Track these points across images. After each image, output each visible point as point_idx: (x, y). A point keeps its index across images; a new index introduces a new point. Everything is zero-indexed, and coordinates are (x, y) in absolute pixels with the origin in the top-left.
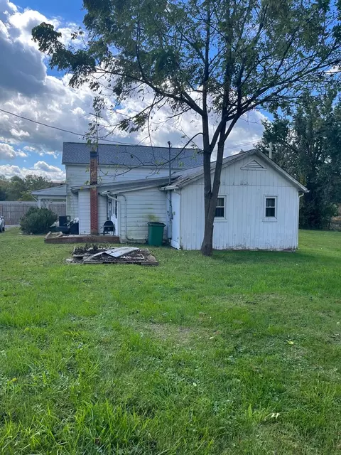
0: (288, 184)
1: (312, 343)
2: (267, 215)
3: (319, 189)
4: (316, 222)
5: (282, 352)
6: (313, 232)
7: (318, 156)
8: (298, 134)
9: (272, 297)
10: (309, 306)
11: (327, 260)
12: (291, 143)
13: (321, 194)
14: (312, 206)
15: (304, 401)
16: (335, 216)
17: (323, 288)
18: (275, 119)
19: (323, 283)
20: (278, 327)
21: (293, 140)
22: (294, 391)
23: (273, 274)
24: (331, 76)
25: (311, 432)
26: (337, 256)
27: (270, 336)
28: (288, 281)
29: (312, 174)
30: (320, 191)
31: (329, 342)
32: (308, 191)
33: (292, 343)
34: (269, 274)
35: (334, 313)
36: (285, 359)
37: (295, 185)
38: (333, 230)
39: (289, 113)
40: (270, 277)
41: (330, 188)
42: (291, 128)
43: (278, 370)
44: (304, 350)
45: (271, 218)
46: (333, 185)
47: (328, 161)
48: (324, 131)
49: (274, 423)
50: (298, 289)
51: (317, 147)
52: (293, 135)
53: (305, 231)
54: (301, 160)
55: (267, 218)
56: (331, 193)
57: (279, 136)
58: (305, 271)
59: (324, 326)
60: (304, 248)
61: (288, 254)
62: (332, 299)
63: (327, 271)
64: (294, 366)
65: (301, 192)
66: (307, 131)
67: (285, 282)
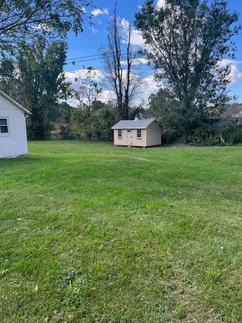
0: (16, 108)
1: (34, 216)
2: (2, 132)
3: (40, 112)
4: (41, 135)
5: (13, 227)
6: (39, 142)
7: (38, 88)
8: (22, 71)
9: (8, 191)
10: (33, 192)
11: (47, 160)
12: (17, 78)
13: (42, 115)
14: (37, 124)
15: (26, 254)
16: (53, 130)
17: (43, 178)
18: (2, 57)
19: (44, 175)
20: (11, 211)
21: (18, 75)
22: (19, 250)
23: (9, 175)
24: (36, 31)
25: (30, 273)
26: (55, 156)
27: (4, 219)
28: (20, 178)
29: (35, 101)
30: (42, 113)
31: (45, 212)
32: (31, 113)
33: (20, 219)
34: (6, 175)
35: (49, 193)
36: (14, 232)
37: (21, 109)
38: (52, 140)
39: (12, 54)
40: (6, 178)
41: (48, 112)
42: (16, 66)
43: (9, 241)
44: (28, 222)
45: (6, 134)
46: (49, 109)
47: (45, 92)
48: (40, 71)
49: (3, 277)
50: (27, 182)
51: (36, 82)
52: (18, 71)
53: (34, 142)
54: (26, 91)
55: (3, 134)
56: (48, 115)
57: (7, 71)
58: (32, 170)
59: (43, 203)
60: (33, 154)
61: (22, 159)
62: (49, 184)
63: (47, 167)
64: (21, 234)
65: (26, 114)
66: (28, 70)
67: (18, 179)
